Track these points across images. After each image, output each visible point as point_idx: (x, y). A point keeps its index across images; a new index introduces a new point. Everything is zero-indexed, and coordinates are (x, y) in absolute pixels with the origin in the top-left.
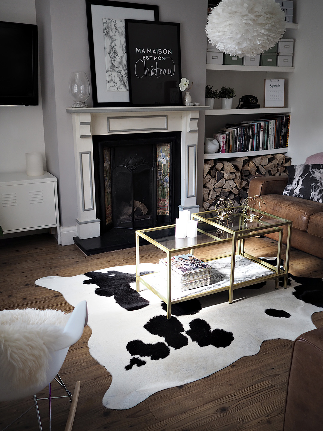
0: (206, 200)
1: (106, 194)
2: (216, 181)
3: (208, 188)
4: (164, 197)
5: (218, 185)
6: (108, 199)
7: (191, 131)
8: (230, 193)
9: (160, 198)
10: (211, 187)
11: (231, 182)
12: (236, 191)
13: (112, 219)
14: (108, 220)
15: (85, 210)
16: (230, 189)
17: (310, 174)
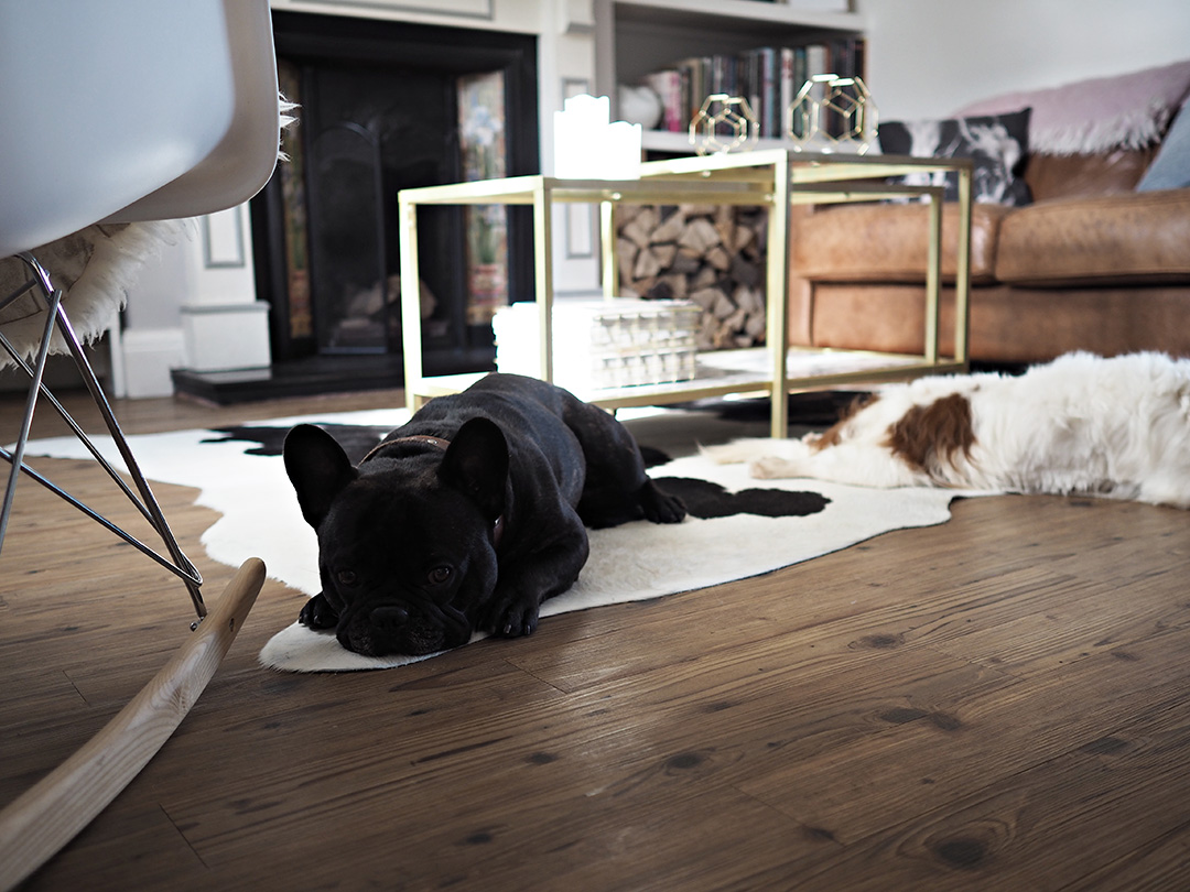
0: (627, 279)
1: (290, 227)
2: (657, 221)
3: (629, 240)
4: (487, 260)
5: (663, 233)
6: (296, 244)
7: (574, 29)
8: (703, 262)
9: (475, 262)
10: (643, 240)
11: (703, 228)
12: (719, 259)
13: (313, 324)
14: (299, 323)
15: (211, 265)
16: (701, 249)
17: (964, 142)
